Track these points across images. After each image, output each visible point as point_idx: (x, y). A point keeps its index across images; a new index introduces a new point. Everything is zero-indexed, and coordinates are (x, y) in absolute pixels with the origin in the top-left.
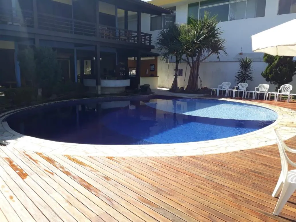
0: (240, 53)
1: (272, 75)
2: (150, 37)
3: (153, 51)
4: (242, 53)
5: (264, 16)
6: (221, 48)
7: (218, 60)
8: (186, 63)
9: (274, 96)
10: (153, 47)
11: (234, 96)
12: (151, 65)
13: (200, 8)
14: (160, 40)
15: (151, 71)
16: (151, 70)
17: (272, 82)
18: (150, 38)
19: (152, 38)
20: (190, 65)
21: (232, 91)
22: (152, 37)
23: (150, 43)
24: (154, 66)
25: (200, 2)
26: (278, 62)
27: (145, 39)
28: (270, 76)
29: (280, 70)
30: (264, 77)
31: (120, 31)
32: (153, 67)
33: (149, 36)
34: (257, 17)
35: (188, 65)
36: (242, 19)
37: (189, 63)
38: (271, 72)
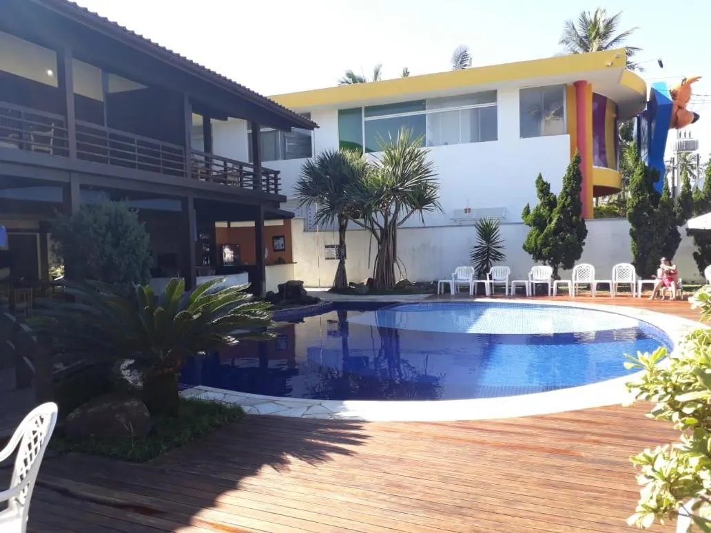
0: (466, 210)
1: (548, 248)
2: (276, 176)
3: (283, 207)
4: (469, 209)
5: (497, 139)
6: (430, 200)
7: (423, 225)
8: (368, 232)
9: (566, 288)
10: (284, 199)
11: (488, 291)
12: (278, 237)
13: (364, 119)
14: (303, 183)
15: (275, 250)
16: (277, 248)
17: (547, 262)
18: (276, 179)
19: (280, 179)
20: (376, 236)
21: (484, 283)
22: (279, 176)
23: (276, 190)
24: (282, 239)
25: (363, 107)
26: (556, 224)
27: (267, 180)
28: (545, 251)
29: (563, 239)
30: (530, 253)
31: (225, 164)
32: (281, 241)
33: (273, 175)
34: (483, 140)
35: (373, 235)
36: (446, 144)
37: (373, 231)
38: (545, 244)
